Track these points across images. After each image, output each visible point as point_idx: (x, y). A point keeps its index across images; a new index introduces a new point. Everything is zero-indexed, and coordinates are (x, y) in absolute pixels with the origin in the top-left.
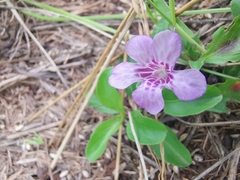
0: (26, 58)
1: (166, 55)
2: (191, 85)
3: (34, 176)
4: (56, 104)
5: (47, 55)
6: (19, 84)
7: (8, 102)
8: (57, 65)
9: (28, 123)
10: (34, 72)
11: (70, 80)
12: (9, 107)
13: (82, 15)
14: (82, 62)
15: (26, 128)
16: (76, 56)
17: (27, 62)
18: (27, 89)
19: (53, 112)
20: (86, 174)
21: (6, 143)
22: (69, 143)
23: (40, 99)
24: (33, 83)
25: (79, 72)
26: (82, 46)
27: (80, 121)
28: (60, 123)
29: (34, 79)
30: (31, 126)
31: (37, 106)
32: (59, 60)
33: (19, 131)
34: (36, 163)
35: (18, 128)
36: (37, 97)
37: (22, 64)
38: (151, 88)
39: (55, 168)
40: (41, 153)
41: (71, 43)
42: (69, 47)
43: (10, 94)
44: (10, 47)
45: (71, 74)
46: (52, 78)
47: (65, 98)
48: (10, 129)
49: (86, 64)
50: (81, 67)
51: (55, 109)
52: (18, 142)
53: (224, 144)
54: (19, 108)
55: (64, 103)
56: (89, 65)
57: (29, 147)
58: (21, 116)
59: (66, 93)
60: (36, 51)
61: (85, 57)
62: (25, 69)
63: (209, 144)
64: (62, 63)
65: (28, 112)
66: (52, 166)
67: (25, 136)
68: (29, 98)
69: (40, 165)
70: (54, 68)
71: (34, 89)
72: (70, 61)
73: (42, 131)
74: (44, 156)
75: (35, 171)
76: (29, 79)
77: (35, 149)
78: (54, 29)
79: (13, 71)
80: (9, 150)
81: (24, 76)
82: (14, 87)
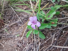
0: (15, 19)
3: (18, 42)
4: (21, 28)
5: (19, 18)
6: (14, 24)
7: (12, 28)
9: (16, 32)
10: (17, 22)
11: (24, 23)
14: (26, 19)
17: (15, 20)
18: (16, 26)
19: (21, 30)
20: (27, 41)
21: (13, 36)
22: (24, 36)
27: (26, 31)
28: (22, 32)
29: (17, 23)
32: (22, 19)
35: (15, 33)
36: (18, 27)
37: (14, 20)
38: (33, 25)
39: (22, 40)
42: (23, 16)
44: (12, 17)
46: (20, 23)
47: (23, 27)
48: (13, 33)
50: (26, 20)
53: (52, 34)
54: (15, 29)
56: (27, 20)
60: (17, 18)
61: (26, 18)
63: (49, 34)
65: (16, 30)
66: (21, 40)
67: (16, 35)
68: (16, 27)
70: (21, 21)
71: (17, 25)
72: (24, 19)
73: (19, 34)
75: (18, 41)
76: (16, 23)
77: (18, 37)
78: (20, 13)
79: (13, 22)
80: (13, 37)
81: (15, 23)
82: (13, 25)
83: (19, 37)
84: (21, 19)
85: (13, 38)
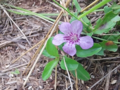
0: (11, 33)
1: (76, 31)
2: (87, 42)
4: (25, 55)
5: (21, 31)
6: (7, 45)
8: (26, 36)
9: (12, 64)
10: (15, 39)
11: (32, 43)
12: (2, 57)
13: (38, 13)
14: (38, 34)
15: (11, 66)
16: (35, 31)
17: (11, 35)
18: (11, 48)
19: (24, 58)
20: (41, 87)
21: (1, 74)
22: (32, 73)
23: (17, 53)
24: (14, 45)
25: (36, 39)
26: (38, 27)
27: (38, 62)
29: (15, 43)
30: (14, 65)
31: (16, 56)
32: (27, 33)
33: (8, 68)
34: (16, 83)
35: (7, 67)
36: (16, 51)
37: (9, 36)
38: (71, 44)
39: (26, 85)
40: (19, 78)
41: (32, 26)
42: (32, 27)
43: (3, 50)
44: (2, 28)
45: (33, 40)
46: (24, 42)
47: (30, 51)
48: (3, 67)
49: (40, 35)
50: (37, 37)
51: (25, 57)
52: (7, 73)
53: (104, 70)
54: (7, 57)
55: (30, 54)
56: (41, 35)
57: (12, 76)
58: (8, 61)
59: (30, 49)
60: (16, 30)
61: (39, 32)
62: (10, 38)
63: (97, 70)
64: (28, 35)
65: (12, 59)
66: (24, 84)
67: (11, 70)
68: (13, 52)
69: (18, 84)
70: (25, 37)
71: (15, 48)
72: (32, 34)
73: (19, 68)
74: (20, 79)
75: (16, 87)
76: (12, 43)
77: (16, 77)
78: (24, 19)
79: (4, 39)
80: (2, 77)
81: (10, 42)
82: (5, 47)
83: (19, 75)
84: (24, 33)
85: (3, 80)
